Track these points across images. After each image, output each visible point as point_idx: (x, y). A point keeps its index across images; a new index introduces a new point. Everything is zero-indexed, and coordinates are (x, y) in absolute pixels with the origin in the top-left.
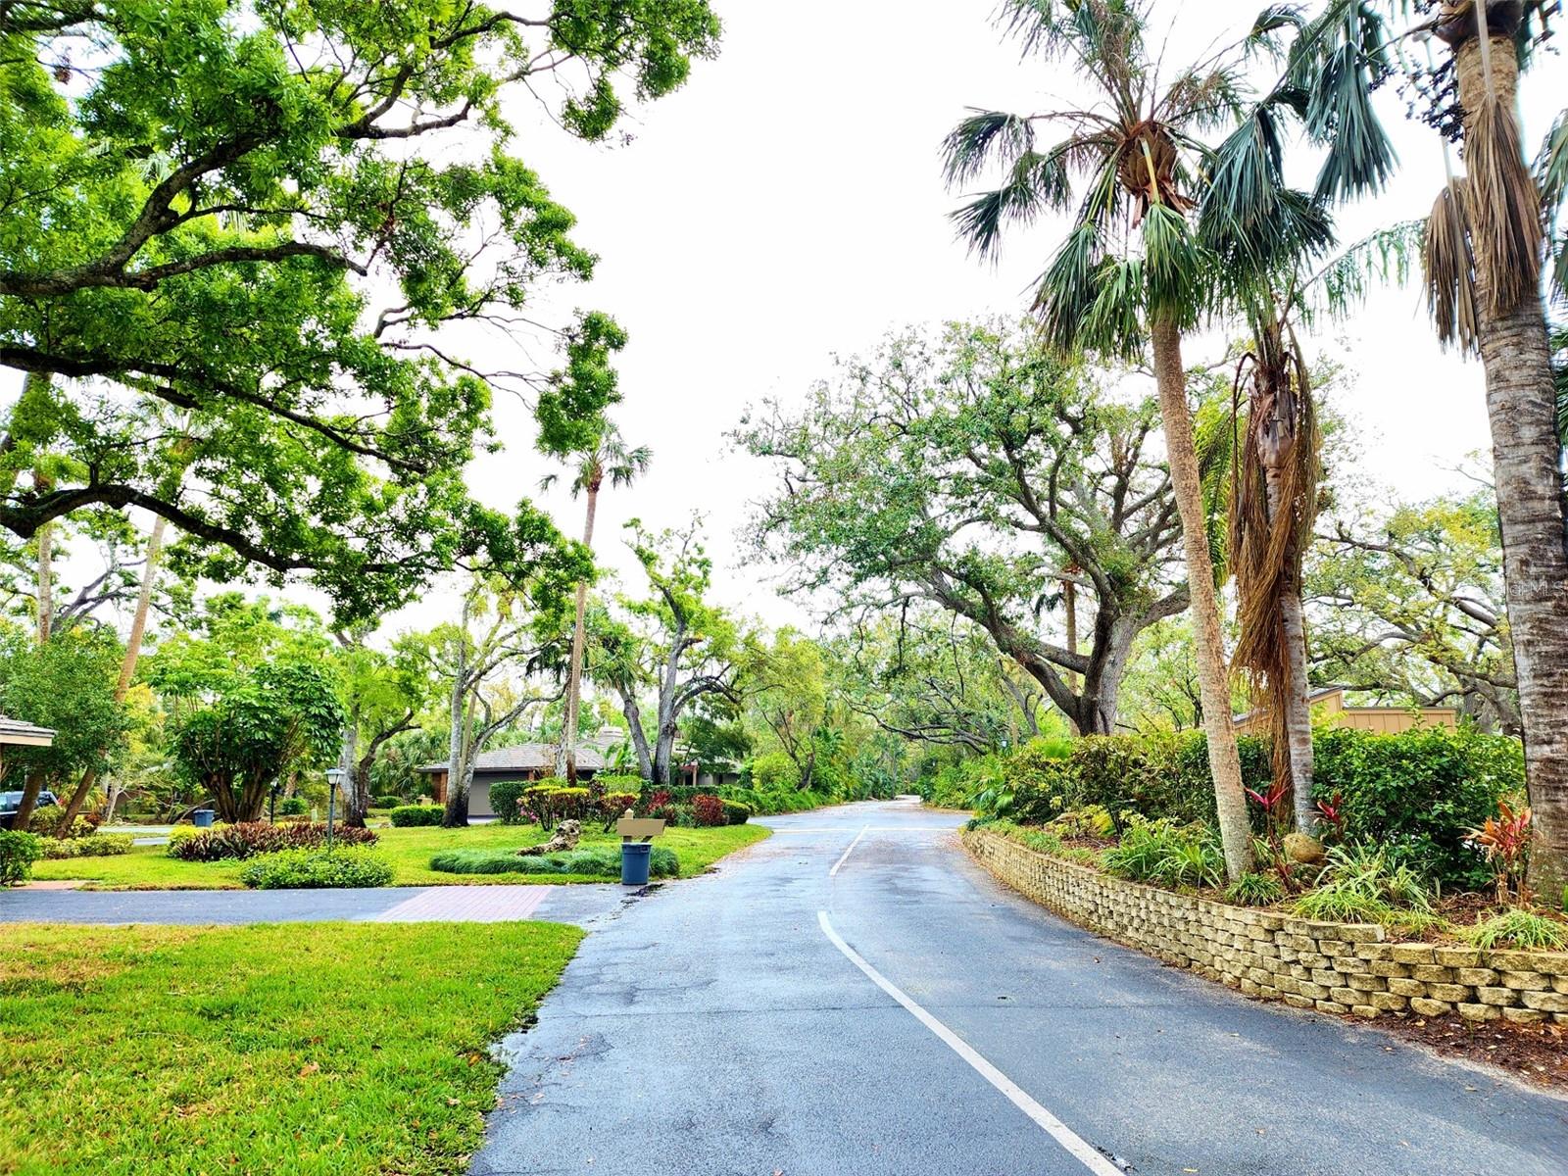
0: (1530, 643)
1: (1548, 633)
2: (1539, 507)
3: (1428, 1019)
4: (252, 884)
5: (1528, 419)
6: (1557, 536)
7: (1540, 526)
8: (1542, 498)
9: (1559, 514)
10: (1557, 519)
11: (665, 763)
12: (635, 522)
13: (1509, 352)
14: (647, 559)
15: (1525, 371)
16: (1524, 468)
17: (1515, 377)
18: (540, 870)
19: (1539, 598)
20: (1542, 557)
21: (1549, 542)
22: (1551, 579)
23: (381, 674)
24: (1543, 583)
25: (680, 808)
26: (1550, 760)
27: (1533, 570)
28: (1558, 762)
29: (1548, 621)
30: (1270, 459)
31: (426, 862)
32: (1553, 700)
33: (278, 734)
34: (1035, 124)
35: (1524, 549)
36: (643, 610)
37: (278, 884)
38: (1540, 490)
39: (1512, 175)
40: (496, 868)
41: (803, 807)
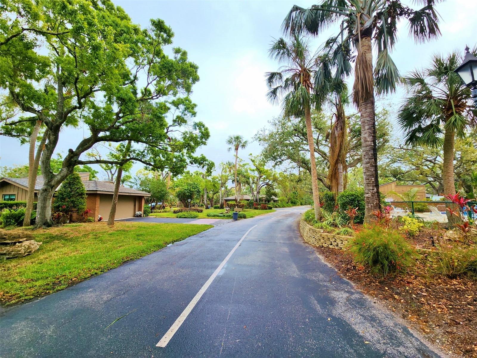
0: (365, 173)
1: (368, 171)
2: (368, 143)
3: (325, 247)
4: (177, 217)
5: (367, 124)
6: (372, 149)
7: (368, 147)
8: (369, 141)
9: (373, 145)
10: (372, 146)
11: (258, 198)
12: (251, 154)
13: (364, 110)
14: (253, 161)
15: (367, 114)
16: (366, 135)
17: (365, 115)
18: (221, 216)
19: (367, 163)
20: (368, 154)
21: (370, 151)
22: (369, 159)
23: (210, 183)
24: (368, 160)
25: (259, 206)
26: (368, 197)
27: (366, 157)
28: (369, 198)
29: (368, 168)
30: (337, 135)
31: (206, 215)
32: (369, 185)
33: (191, 194)
34: (282, 74)
35: (365, 153)
36: (253, 170)
37: (180, 217)
38: (368, 140)
39: (365, 69)
40: (214, 216)
41: (288, 207)
